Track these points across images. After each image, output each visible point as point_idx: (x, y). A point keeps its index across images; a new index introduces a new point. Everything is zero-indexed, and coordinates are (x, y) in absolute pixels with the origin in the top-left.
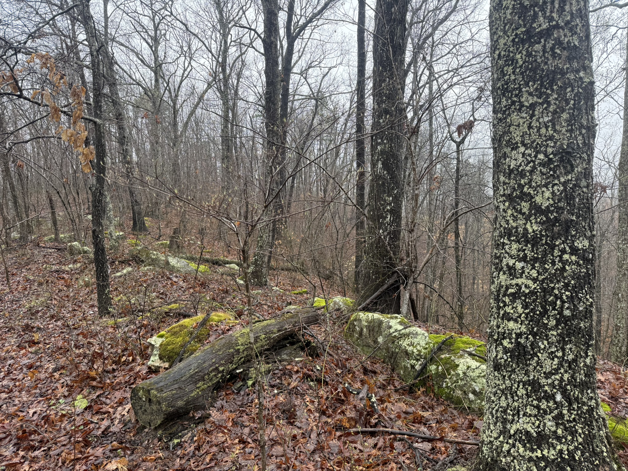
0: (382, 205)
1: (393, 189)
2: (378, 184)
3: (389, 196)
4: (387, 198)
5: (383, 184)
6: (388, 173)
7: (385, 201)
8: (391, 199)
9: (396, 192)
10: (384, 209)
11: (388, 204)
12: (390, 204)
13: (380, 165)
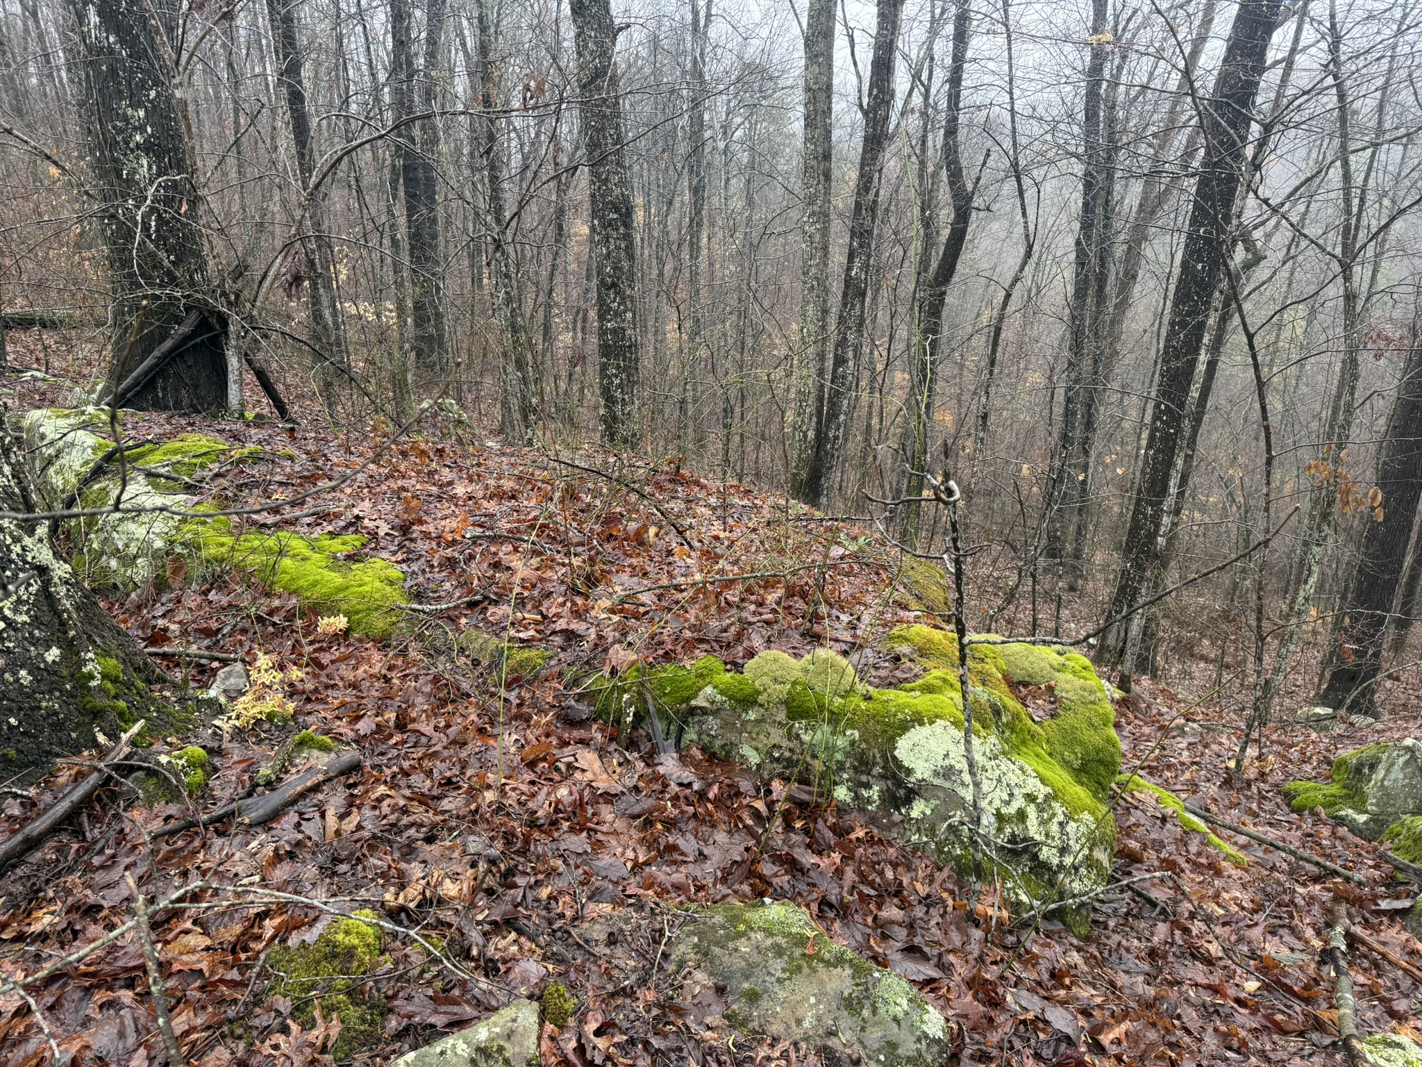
0: (120, 131)
1: (143, 85)
2: (98, 72)
3: (135, 105)
4: (130, 111)
5: (113, 71)
6: (122, 41)
7: (126, 119)
8: (142, 113)
9: (153, 94)
10: (127, 143)
11: (135, 128)
12: (142, 129)
13: (94, 19)
